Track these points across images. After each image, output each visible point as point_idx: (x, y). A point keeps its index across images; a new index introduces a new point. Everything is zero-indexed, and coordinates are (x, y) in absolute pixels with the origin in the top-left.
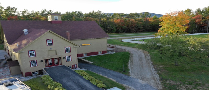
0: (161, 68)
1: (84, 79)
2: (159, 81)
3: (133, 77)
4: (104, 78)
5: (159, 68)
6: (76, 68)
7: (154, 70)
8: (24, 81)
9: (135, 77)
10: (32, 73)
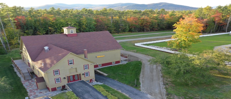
0: (169, 81)
1: (102, 95)
2: (165, 96)
3: (143, 91)
4: (119, 93)
5: (167, 82)
6: (93, 82)
7: (163, 83)
8: (52, 96)
9: (145, 92)
10: (57, 88)
